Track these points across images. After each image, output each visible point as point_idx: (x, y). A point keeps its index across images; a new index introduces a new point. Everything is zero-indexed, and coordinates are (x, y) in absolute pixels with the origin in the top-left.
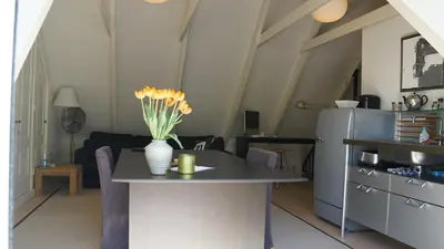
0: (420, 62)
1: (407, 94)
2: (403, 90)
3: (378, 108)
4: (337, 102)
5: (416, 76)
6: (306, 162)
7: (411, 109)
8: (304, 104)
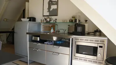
0: (49, 7)
1: (46, 17)
2: (44, 16)
3: (35, 21)
4: (22, 19)
5: (48, 12)
6: (7, 38)
7: (47, 22)
8: (7, 19)
